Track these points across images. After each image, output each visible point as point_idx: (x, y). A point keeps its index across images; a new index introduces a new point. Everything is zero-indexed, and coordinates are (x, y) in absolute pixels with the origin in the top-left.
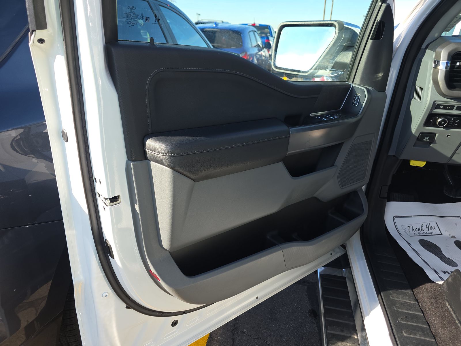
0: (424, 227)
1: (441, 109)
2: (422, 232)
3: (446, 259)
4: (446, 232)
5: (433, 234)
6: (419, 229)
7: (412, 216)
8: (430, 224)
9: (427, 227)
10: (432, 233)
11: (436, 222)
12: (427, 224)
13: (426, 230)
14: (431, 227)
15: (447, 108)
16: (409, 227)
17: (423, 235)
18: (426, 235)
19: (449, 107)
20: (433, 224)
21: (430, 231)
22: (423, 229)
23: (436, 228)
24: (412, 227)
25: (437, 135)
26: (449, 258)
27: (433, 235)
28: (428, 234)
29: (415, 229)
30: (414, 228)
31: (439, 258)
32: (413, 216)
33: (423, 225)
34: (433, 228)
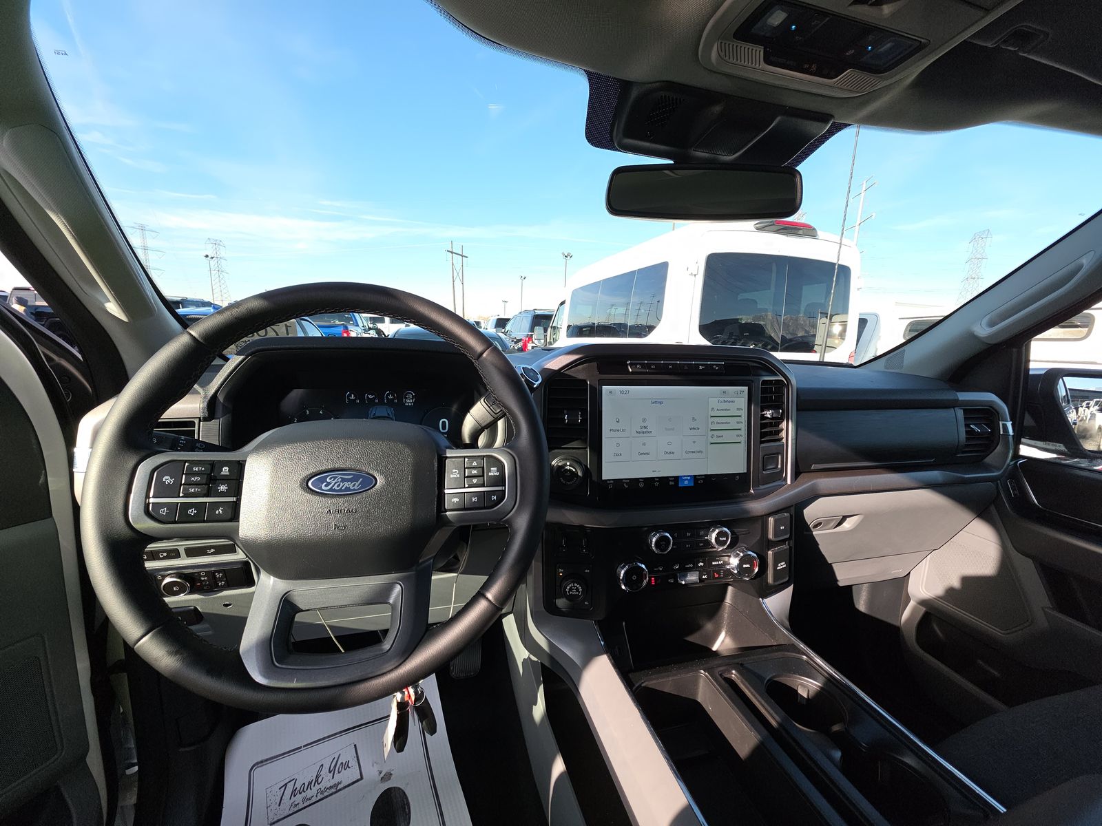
0: (324, 771)
2: (313, 791)
4: (373, 765)
5: (340, 786)
6: (310, 783)
7: (301, 747)
8: (340, 755)
9: (331, 769)
10: (338, 784)
11: (355, 746)
12: (334, 758)
13: (327, 781)
14: (342, 763)
16: (285, 785)
17: (314, 800)
18: (320, 797)
20: (347, 756)
21: (338, 778)
22: (320, 780)
23: (353, 763)
24: (293, 779)
27: (341, 790)
29: (298, 789)
30: (298, 785)
32: (304, 746)
33: (322, 765)
34: (346, 766)
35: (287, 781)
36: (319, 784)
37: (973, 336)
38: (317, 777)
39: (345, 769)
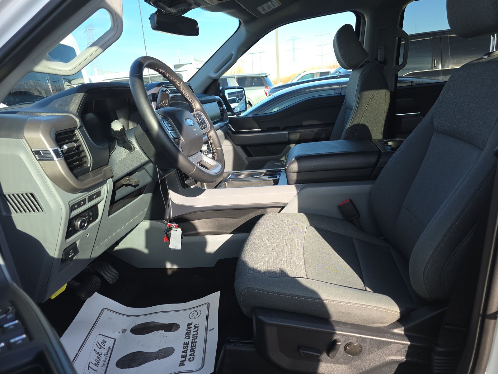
0: (98, 350)
1: (76, 209)
2: (103, 358)
3: (160, 353)
4: (114, 333)
5: (111, 348)
6: (98, 358)
7: (77, 354)
8: (97, 341)
9: (100, 348)
10: (109, 348)
11: (99, 334)
12: (97, 344)
13: (104, 351)
14: (102, 343)
15: (81, 204)
16: (89, 367)
17: (108, 358)
18: (109, 355)
19: (82, 202)
20: (100, 339)
21: (106, 347)
22: (100, 354)
23: (106, 339)
24: (90, 363)
25: (78, 243)
26: (159, 350)
27: (113, 348)
28: (109, 353)
29: (96, 363)
30: (94, 362)
31: (156, 359)
32: (78, 352)
33: (95, 350)
34: (104, 342)
35: (88, 365)
36: (102, 354)
37: (210, 77)
38: (98, 354)
39: (106, 343)
